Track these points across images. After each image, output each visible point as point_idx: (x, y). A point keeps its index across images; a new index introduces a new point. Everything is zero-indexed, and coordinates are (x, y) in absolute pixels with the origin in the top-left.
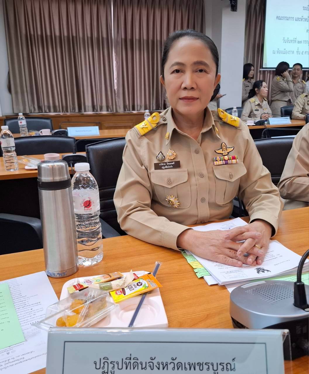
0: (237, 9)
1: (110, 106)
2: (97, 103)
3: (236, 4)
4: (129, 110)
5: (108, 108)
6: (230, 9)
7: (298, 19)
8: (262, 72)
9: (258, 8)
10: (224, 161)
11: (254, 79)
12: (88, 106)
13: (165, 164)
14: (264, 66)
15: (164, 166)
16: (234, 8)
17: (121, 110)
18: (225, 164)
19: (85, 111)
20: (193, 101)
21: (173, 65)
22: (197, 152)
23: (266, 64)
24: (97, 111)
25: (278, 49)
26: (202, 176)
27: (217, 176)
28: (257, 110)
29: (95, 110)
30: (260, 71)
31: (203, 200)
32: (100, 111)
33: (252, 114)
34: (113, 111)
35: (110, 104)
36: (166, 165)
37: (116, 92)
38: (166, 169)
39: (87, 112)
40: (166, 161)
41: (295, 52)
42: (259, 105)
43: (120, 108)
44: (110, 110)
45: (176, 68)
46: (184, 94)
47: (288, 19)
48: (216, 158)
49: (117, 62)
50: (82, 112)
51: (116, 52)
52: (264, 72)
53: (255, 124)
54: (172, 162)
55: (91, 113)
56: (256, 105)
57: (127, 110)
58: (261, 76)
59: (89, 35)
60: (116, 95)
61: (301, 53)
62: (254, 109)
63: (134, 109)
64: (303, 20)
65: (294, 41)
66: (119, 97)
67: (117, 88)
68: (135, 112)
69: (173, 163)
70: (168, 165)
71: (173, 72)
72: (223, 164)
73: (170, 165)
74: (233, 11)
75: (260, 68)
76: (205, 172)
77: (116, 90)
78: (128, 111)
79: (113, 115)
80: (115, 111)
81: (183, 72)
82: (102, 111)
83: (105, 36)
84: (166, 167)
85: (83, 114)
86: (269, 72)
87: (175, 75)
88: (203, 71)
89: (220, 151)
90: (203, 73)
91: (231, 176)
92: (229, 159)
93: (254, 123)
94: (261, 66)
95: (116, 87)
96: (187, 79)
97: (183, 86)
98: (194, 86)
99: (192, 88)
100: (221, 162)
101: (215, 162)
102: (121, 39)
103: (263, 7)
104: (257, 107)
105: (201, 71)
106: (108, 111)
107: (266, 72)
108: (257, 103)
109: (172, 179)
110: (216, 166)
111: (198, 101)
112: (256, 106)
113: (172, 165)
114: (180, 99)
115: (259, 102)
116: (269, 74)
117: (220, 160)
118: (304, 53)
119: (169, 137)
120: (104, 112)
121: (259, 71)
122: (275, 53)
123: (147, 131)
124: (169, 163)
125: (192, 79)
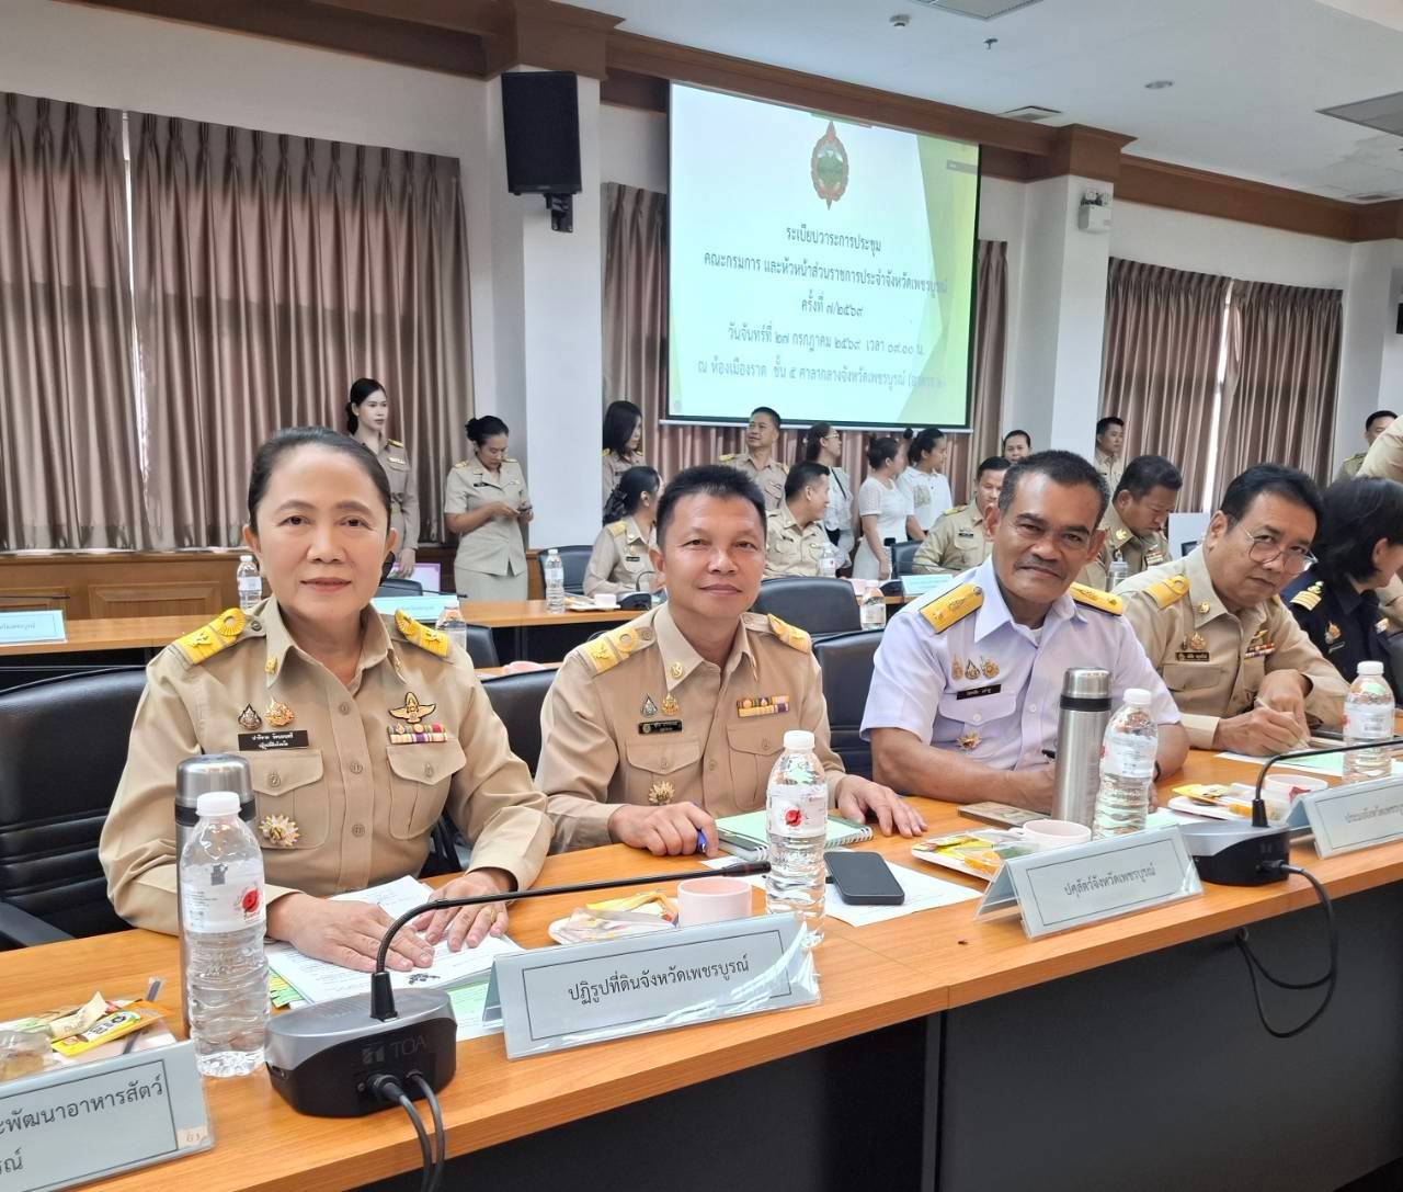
0: (571, 224)
1: (121, 528)
2: (70, 518)
3: (566, 207)
4: (198, 544)
5: (112, 534)
6: (548, 222)
7: (772, 267)
8: (666, 431)
9: (643, 222)
10: (414, 735)
11: (641, 451)
12: (34, 529)
13: (267, 738)
14: (672, 413)
15: (266, 742)
16: (562, 221)
17: (165, 544)
18: (418, 742)
19: (21, 544)
21: (284, 507)
22: (344, 709)
23: (678, 404)
24: (68, 545)
25: (716, 358)
26: (356, 769)
27: (397, 771)
28: (634, 559)
29: (62, 543)
30: (661, 427)
31: (358, 830)
32: (82, 546)
33: (618, 569)
34: (135, 547)
35: (123, 520)
36: (271, 739)
37: (145, 481)
38: (269, 748)
39: (28, 548)
40: (266, 729)
41: (770, 370)
42: (638, 542)
43: (160, 536)
44: (119, 543)
45: (293, 512)
46: (315, 572)
47: (741, 263)
48: (395, 728)
49: (148, 375)
50: (8, 549)
51: (144, 340)
52: (674, 429)
53: (619, 606)
54: (287, 733)
55: (44, 551)
56: (630, 542)
57: (187, 542)
59: (39, 278)
60: (146, 491)
61: (787, 375)
62: (624, 556)
63: (214, 539)
64: (790, 268)
65: (765, 333)
66: (156, 495)
67: (150, 464)
68: (216, 550)
69: (289, 736)
70: (276, 741)
71: (285, 522)
72: (413, 743)
74: (559, 229)
75: (661, 417)
76: (365, 761)
77: (146, 474)
78: (191, 546)
79: (135, 560)
80: (139, 546)
81: (309, 523)
82: (89, 547)
83: (100, 282)
84: (271, 744)
85: (13, 555)
86: (689, 430)
87: (289, 528)
88: (360, 523)
89: (401, 713)
90: (359, 529)
91: (429, 772)
92: (425, 732)
93: (618, 603)
94: (664, 408)
95: (144, 463)
96: (321, 541)
97: (312, 554)
98: (340, 556)
99: (335, 561)
100: (408, 738)
101: (393, 736)
102: (165, 296)
103: (658, 219)
104: (632, 548)
105: (354, 523)
106: (112, 544)
107: (681, 430)
108: (632, 537)
109: (279, 774)
110: (394, 747)
111: (348, 589)
112: (631, 544)
113: (287, 740)
114: (304, 582)
116: (689, 438)
117: (405, 733)
118: (797, 374)
119: (275, 669)
120: (99, 550)
121: (656, 426)
122: (705, 371)
123: (208, 652)
124: (277, 734)
125: (333, 540)
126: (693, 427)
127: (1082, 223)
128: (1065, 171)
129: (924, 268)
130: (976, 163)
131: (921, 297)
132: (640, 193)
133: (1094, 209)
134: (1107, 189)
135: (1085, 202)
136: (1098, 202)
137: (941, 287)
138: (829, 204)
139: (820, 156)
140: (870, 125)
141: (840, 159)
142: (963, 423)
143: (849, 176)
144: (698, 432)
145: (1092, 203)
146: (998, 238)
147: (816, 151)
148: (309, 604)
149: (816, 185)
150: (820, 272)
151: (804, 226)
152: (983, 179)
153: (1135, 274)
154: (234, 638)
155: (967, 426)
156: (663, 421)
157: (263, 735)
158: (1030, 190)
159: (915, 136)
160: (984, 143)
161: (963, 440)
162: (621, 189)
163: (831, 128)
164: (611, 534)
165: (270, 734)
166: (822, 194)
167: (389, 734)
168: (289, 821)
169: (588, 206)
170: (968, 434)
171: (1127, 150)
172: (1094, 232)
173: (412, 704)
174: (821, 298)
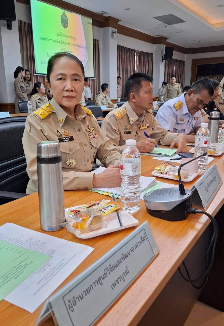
0: (12, 28)
3: (11, 24)
6: (6, 27)
7: (54, 41)
8: (35, 77)
9: (27, 29)
14: (36, 72)
15: (65, 140)
16: (9, 27)
20: (72, 99)
21: (58, 75)
22: (79, 130)
23: (38, 71)
25: (45, 61)
26: (85, 145)
27: (93, 145)
28: (39, 103)
31: (88, 160)
38: (66, 141)
40: (63, 136)
42: (40, 99)
45: (60, 77)
46: (66, 94)
47: (48, 40)
48: (90, 134)
52: (37, 76)
54: (69, 137)
58: (35, 79)
62: (37, 102)
64: (58, 42)
70: (67, 139)
71: (58, 79)
72: (93, 137)
73: (68, 139)
74: (9, 29)
81: (65, 80)
84: (66, 140)
86: (40, 76)
87: (59, 81)
88: (78, 80)
89: (88, 130)
90: (77, 82)
91: (97, 145)
92: (94, 134)
96: (68, 84)
97: (66, 89)
98: (73, 89)
99: (72, 90)
103: (30, 29)
104: (39, 100)
105: (76, 80)
107: (38, 76)
108: (38, 98)
109: (71, 148)
111: (75, 98)
112: (38, 99)
113: (69, 139)
114: (64, 97)
115: (40, 98)
116: (40, 78)
122: (43, 63)
123: (45, 116)
124: (67, 137)
125: (71, 84)
126: (41, 76)
127: (112, 37)
128: (108, 26)
129: (84, 44)
130: (92, 23)
131: (84, 50)
132: (25, 23)
133: (114, 34)
134: (116, 30)
135: (112, 33)
136: (115, 33)
137: (87, 48)
138: (65, 29)
139: (62, 18)
140: (72, 12)
141: (66, 19)
142: (93, 77)
143: (69, 23)
144: (42, 77)
145: (114, 33)
146: (97, 39)
147: (61, 17)
148: (66, 103)
149: (62, 24)
150: (64, 43)
151: (60, 33)
152: (94, 26)
153: (121, 48)
154: (50, 112)
155: (94, 77)
156: (35, 74)
157: (63, 138)
158: (102, 29)
159: (80, 16)
160: (93, 18)
161: (93, 80)
162: (21, 21)
163: (64, 12)
164: (33, 97)
165: (65, 138)
166: (63, 26)
167: (89, 136)
168: (74, 160)
169: (15, 24)
170: (94, 79)
171: (119, 23)
172: (115, 39)
173: (90, 128)
174: (65, 49)
